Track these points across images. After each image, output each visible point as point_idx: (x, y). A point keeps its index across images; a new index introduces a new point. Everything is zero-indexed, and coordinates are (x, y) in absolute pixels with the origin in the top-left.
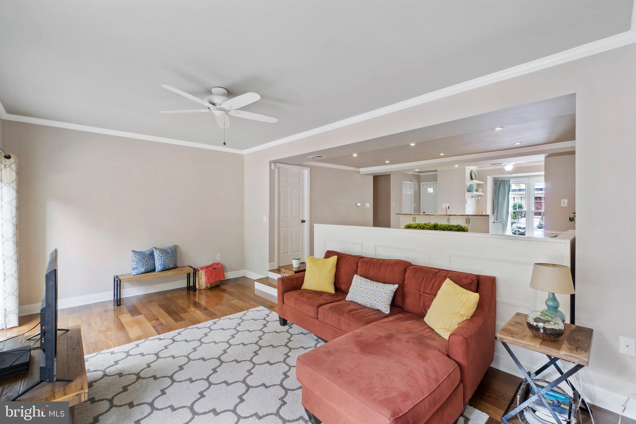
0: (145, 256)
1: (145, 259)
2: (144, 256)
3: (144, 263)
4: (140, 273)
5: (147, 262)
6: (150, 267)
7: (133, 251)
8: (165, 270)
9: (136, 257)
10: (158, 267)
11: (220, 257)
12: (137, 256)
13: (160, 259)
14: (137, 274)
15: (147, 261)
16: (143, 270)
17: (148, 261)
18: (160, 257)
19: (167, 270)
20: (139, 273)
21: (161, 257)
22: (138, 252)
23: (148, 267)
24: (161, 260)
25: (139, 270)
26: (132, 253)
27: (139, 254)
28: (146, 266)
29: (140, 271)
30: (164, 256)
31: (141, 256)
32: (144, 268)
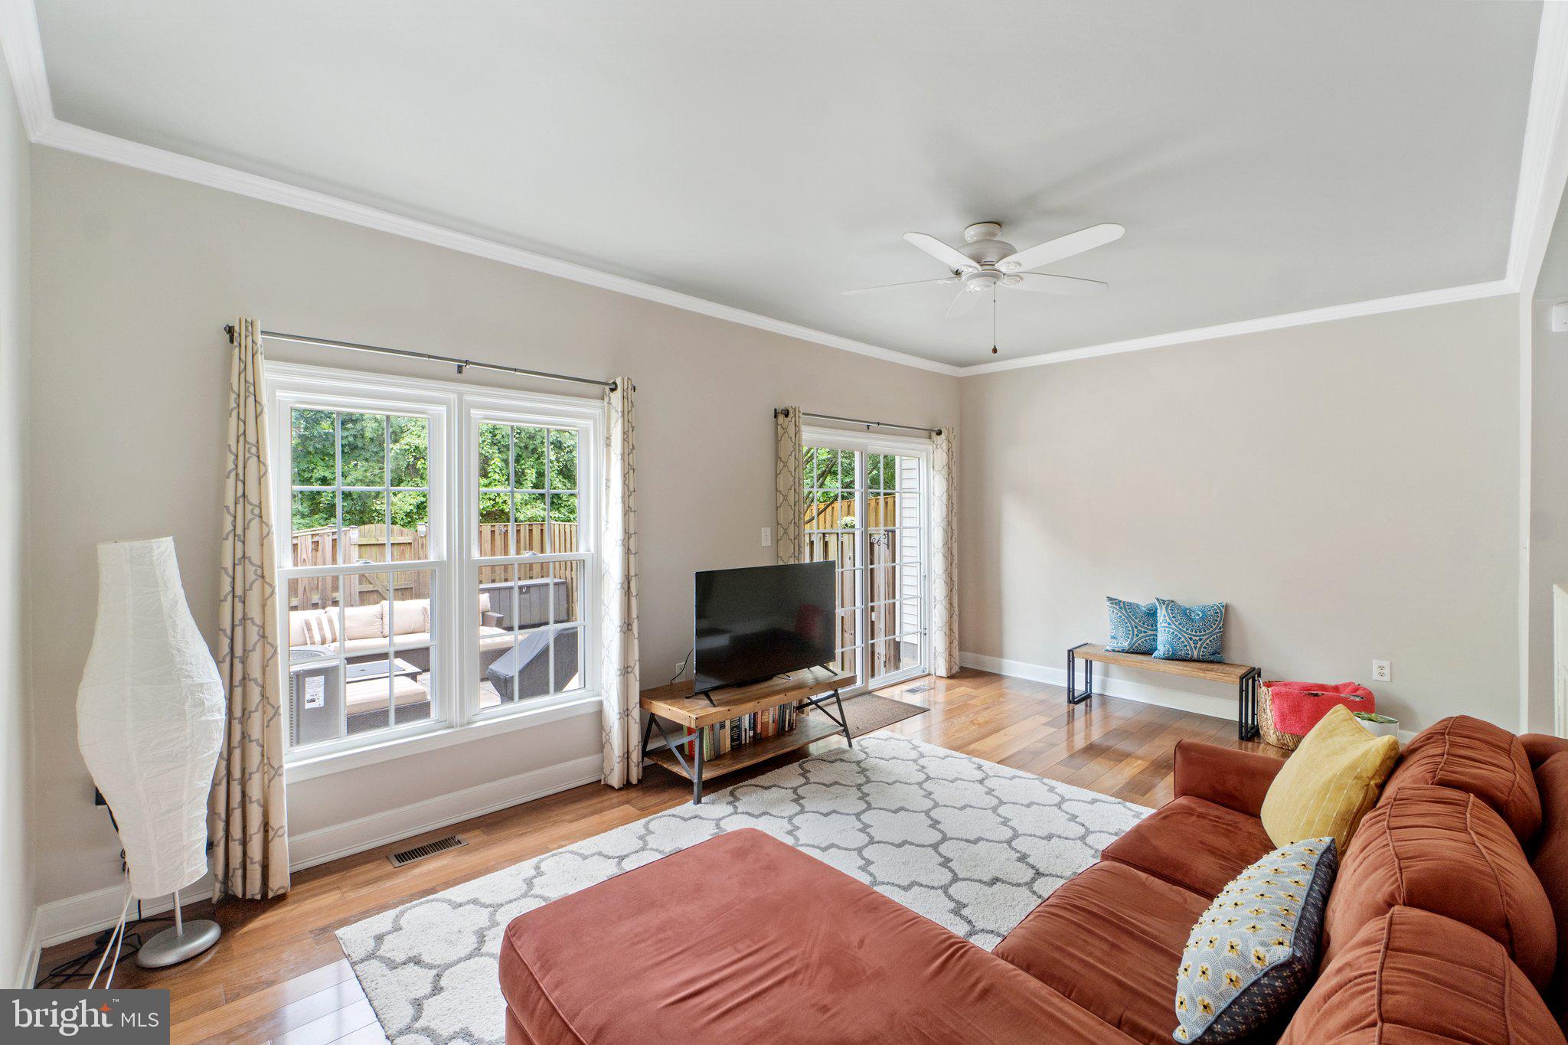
0: (1133, 615)
1: (1133, 621)
2: (1130, 614)
3: (1129, 630)
4: (1120, 650)
5: (1135, 630)
6: (1141, 642)
7: (1110, 599)
8: (1173, 658)
9: (1113, 611)
10: (1161, 649)
11: (1387, 671)
12: (1115, 611)
13: (1167, 629)
14: (1114, 651)
15: (1136, 627)
16: (1126, 645)
17: (1139, 628)
18: (1166, 625)
19: (1177, 660)
20: (1117, 649)
21: (1169, 624)
22: (1122, 603)
23: (1136, 642)
24: (1169, 632)
25: (1118, 643)
26: (1108, 603)
27: (1121, 608)
28: (1132, 639)
29: (1119, 645)
30: (1177, 623)
31: (1124, 612)
32: (1129, 640)
